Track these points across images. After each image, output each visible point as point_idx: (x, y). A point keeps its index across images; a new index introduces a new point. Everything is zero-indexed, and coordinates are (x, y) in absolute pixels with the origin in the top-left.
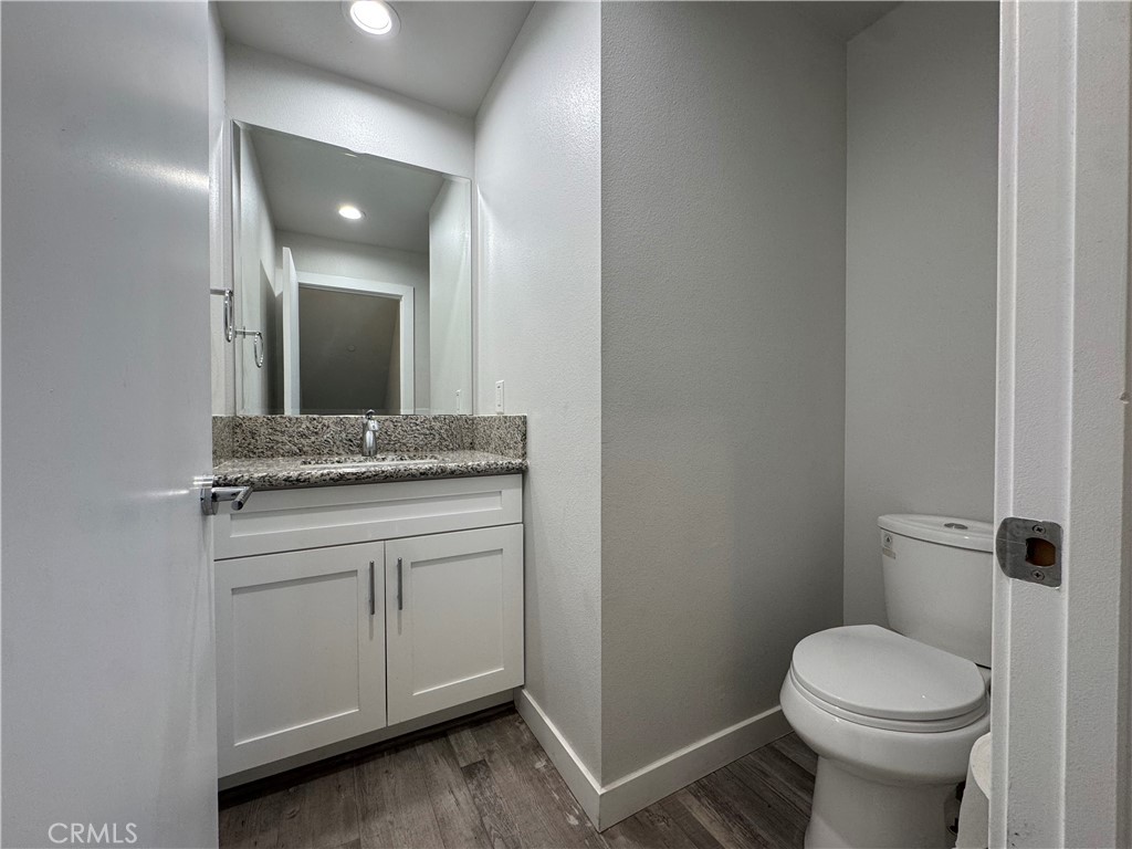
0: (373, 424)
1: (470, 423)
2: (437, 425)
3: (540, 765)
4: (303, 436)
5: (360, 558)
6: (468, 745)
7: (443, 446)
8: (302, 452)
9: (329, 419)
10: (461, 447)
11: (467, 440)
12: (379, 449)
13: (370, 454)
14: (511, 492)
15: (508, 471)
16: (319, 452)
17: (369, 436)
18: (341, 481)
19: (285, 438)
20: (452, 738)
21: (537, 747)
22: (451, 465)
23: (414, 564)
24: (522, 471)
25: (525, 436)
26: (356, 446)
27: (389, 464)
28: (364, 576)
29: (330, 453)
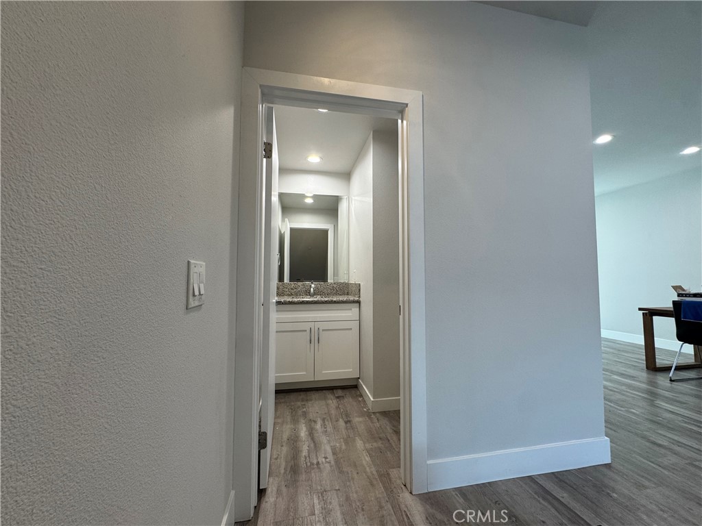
0: (313, 285)
1: (347, 285)
2: (335, 286)
3: (360, 399)
4: (292, 289)
5: (307, 327)
6: (340, 392)
7: (336, 294)
8: (292, 294)
9: (300, 284)
10: (344, 294)
11: (346, 291)
12: (315, 294)
13: (312, 296)
14: (355, 310)
15: (354, 302)
16: (297, 295)
17: (312, 289)
18: (303, 303)
19: (287, 290)
20: (334, 391)
21: (361, 396)
22: (335, 299)
23: (323, 330)
24: (359, 302)
25: (360, 290)
26: (308, 293)
27: (318, 298)
28: (308, 331)
29: (300, 295)
